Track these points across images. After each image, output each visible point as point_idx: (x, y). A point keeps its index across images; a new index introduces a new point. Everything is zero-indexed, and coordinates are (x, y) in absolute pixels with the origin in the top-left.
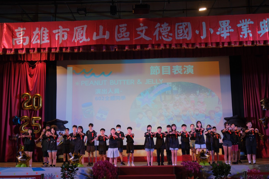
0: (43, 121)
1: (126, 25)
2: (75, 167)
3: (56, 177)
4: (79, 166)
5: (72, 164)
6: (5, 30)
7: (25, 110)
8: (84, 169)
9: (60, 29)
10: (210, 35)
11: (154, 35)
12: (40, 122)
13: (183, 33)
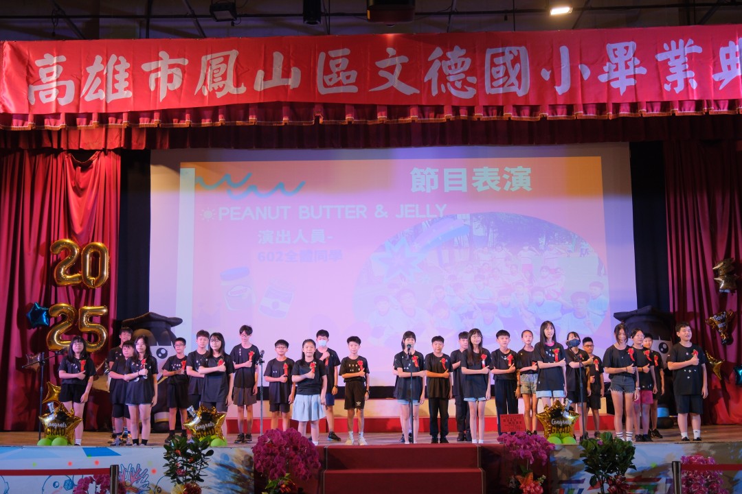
0: (112, 316)
1: (347, 51)
2: (205, 445)
3: (149, 472)
4: (213, 443)
5: (196, 438)
6: (7, 60)
7: (63, 286)
8: (228, 451)
9: (161, 59)
10: (580, 83)
11: (426, 80)
12: (104, 320)
13: (507, 77)
